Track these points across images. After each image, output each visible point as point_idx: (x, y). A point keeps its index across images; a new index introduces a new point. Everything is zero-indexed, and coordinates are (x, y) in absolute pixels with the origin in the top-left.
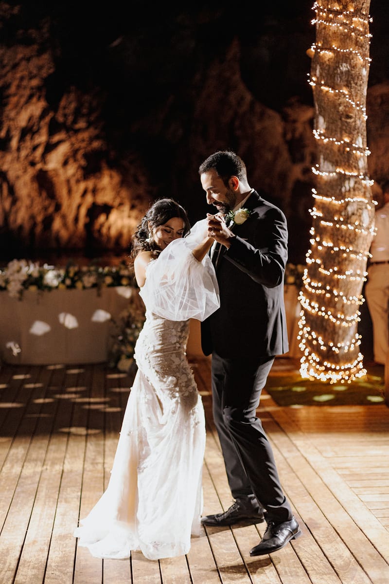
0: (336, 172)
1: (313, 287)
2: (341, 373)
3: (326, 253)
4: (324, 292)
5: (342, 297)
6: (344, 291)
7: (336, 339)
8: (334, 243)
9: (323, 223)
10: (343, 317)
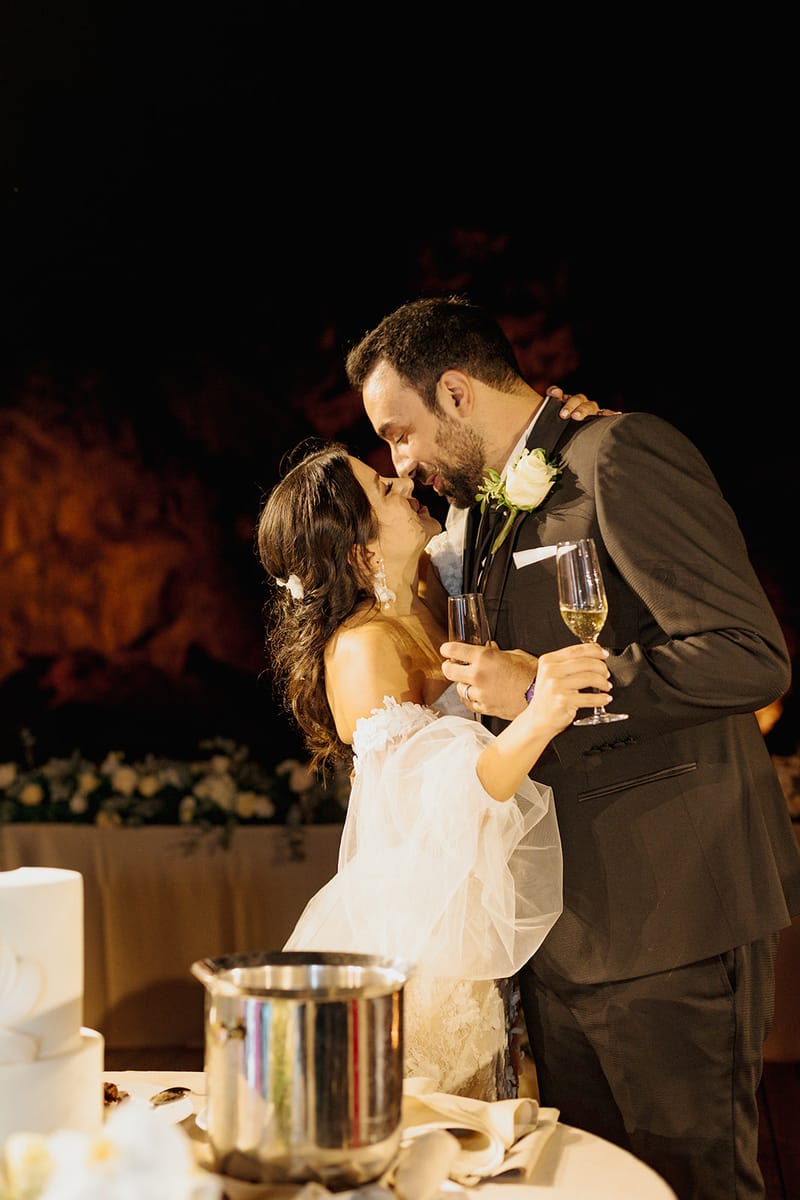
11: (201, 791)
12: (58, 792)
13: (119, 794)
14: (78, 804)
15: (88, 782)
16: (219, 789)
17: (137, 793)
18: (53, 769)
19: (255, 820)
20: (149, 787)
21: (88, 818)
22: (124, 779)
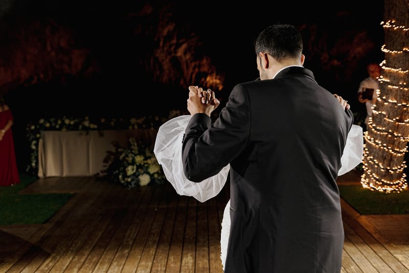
0: (402, 50)
1: (379, 130)
2: (393, 187)
3: (391, 107)
4: (386, 133)
5: (399, 137)
6: (401, 133)
7: (391, 165)
8: (397, 100)
9: (389, 86)
10: (398, 150)
11: (83, 123)
12: (53, 124)
13: (66, 124)
14: (57, 127)
15: (59, 122)
16: (86, 124)
17: (70, 124)
18: (52, 120)
19: (94, 129)
20: (72, 123)
21: (60, 129)
22: (67, 122)
